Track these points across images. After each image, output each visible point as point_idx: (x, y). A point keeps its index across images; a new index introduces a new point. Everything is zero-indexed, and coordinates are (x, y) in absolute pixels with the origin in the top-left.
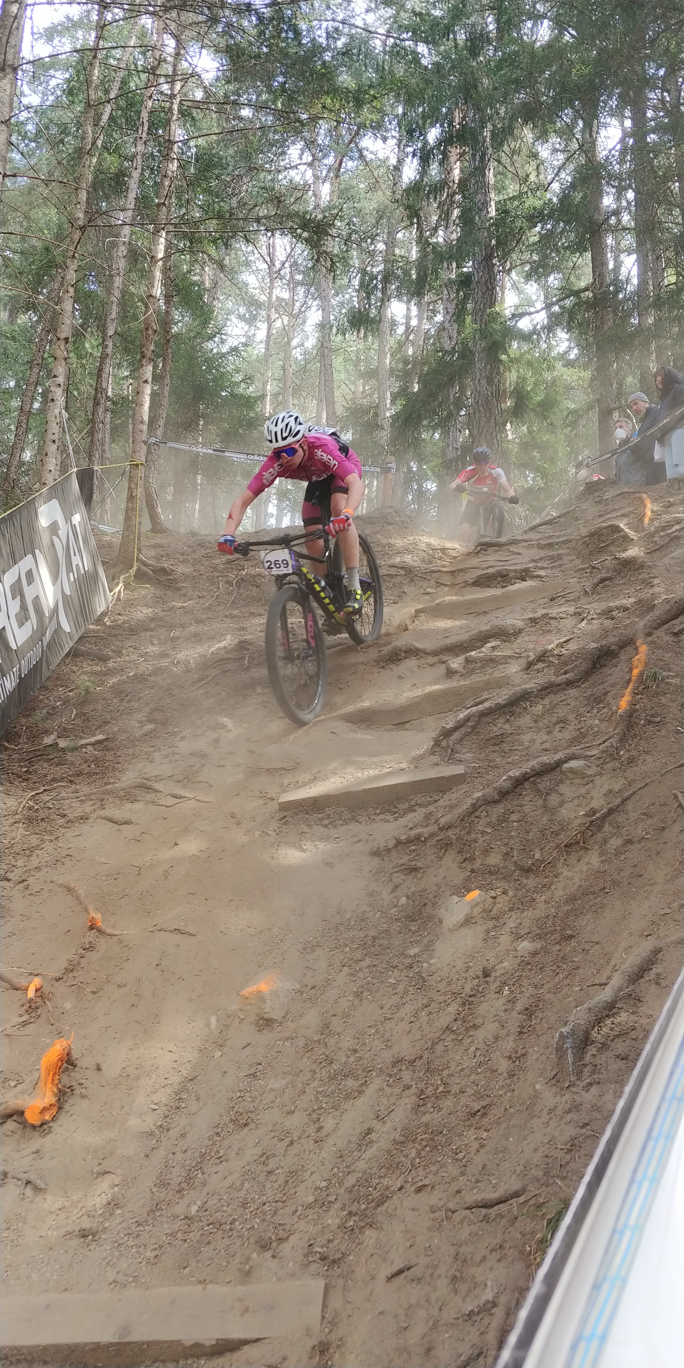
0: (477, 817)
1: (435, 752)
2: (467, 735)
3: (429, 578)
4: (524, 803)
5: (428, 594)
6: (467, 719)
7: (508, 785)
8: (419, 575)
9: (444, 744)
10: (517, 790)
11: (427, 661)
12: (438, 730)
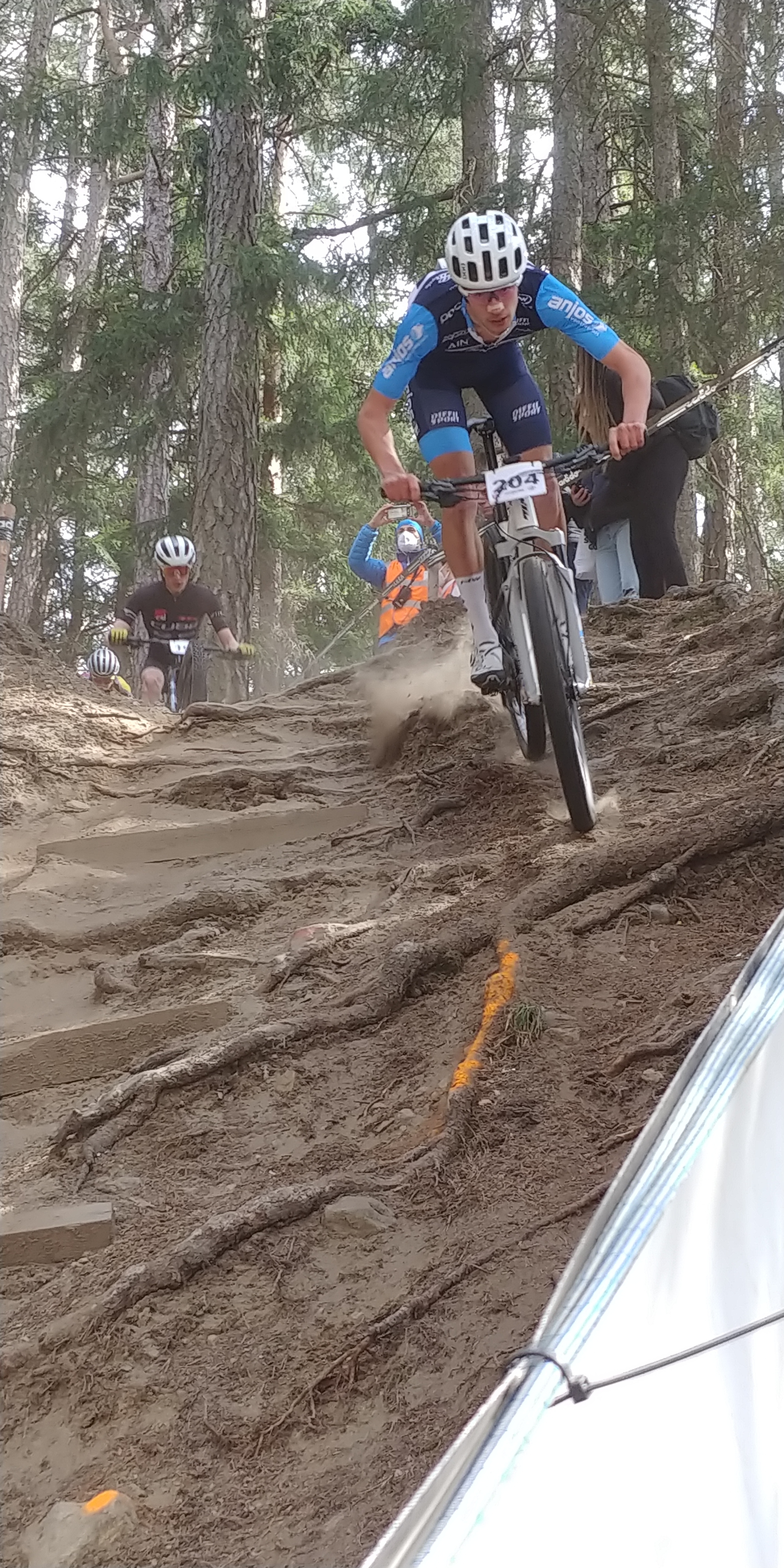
0: (129, 1321)
1: (52, 1169)
2: (126, 1132)
3: (75, 776)
4: (234, 1289)
5: (72, 811)
6: (130, 1099)
7: (204, 1248)
8: (54, 769)
9: (73, 1152)
10: (222, 1261)
11: (57, 962)
12: (64, 1120)
